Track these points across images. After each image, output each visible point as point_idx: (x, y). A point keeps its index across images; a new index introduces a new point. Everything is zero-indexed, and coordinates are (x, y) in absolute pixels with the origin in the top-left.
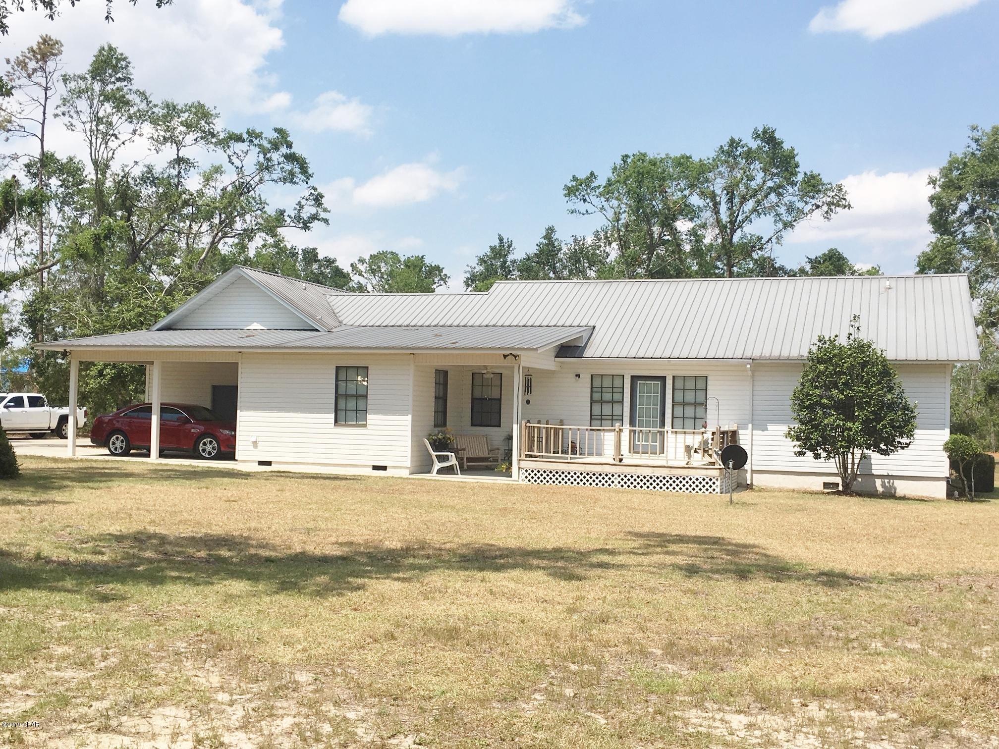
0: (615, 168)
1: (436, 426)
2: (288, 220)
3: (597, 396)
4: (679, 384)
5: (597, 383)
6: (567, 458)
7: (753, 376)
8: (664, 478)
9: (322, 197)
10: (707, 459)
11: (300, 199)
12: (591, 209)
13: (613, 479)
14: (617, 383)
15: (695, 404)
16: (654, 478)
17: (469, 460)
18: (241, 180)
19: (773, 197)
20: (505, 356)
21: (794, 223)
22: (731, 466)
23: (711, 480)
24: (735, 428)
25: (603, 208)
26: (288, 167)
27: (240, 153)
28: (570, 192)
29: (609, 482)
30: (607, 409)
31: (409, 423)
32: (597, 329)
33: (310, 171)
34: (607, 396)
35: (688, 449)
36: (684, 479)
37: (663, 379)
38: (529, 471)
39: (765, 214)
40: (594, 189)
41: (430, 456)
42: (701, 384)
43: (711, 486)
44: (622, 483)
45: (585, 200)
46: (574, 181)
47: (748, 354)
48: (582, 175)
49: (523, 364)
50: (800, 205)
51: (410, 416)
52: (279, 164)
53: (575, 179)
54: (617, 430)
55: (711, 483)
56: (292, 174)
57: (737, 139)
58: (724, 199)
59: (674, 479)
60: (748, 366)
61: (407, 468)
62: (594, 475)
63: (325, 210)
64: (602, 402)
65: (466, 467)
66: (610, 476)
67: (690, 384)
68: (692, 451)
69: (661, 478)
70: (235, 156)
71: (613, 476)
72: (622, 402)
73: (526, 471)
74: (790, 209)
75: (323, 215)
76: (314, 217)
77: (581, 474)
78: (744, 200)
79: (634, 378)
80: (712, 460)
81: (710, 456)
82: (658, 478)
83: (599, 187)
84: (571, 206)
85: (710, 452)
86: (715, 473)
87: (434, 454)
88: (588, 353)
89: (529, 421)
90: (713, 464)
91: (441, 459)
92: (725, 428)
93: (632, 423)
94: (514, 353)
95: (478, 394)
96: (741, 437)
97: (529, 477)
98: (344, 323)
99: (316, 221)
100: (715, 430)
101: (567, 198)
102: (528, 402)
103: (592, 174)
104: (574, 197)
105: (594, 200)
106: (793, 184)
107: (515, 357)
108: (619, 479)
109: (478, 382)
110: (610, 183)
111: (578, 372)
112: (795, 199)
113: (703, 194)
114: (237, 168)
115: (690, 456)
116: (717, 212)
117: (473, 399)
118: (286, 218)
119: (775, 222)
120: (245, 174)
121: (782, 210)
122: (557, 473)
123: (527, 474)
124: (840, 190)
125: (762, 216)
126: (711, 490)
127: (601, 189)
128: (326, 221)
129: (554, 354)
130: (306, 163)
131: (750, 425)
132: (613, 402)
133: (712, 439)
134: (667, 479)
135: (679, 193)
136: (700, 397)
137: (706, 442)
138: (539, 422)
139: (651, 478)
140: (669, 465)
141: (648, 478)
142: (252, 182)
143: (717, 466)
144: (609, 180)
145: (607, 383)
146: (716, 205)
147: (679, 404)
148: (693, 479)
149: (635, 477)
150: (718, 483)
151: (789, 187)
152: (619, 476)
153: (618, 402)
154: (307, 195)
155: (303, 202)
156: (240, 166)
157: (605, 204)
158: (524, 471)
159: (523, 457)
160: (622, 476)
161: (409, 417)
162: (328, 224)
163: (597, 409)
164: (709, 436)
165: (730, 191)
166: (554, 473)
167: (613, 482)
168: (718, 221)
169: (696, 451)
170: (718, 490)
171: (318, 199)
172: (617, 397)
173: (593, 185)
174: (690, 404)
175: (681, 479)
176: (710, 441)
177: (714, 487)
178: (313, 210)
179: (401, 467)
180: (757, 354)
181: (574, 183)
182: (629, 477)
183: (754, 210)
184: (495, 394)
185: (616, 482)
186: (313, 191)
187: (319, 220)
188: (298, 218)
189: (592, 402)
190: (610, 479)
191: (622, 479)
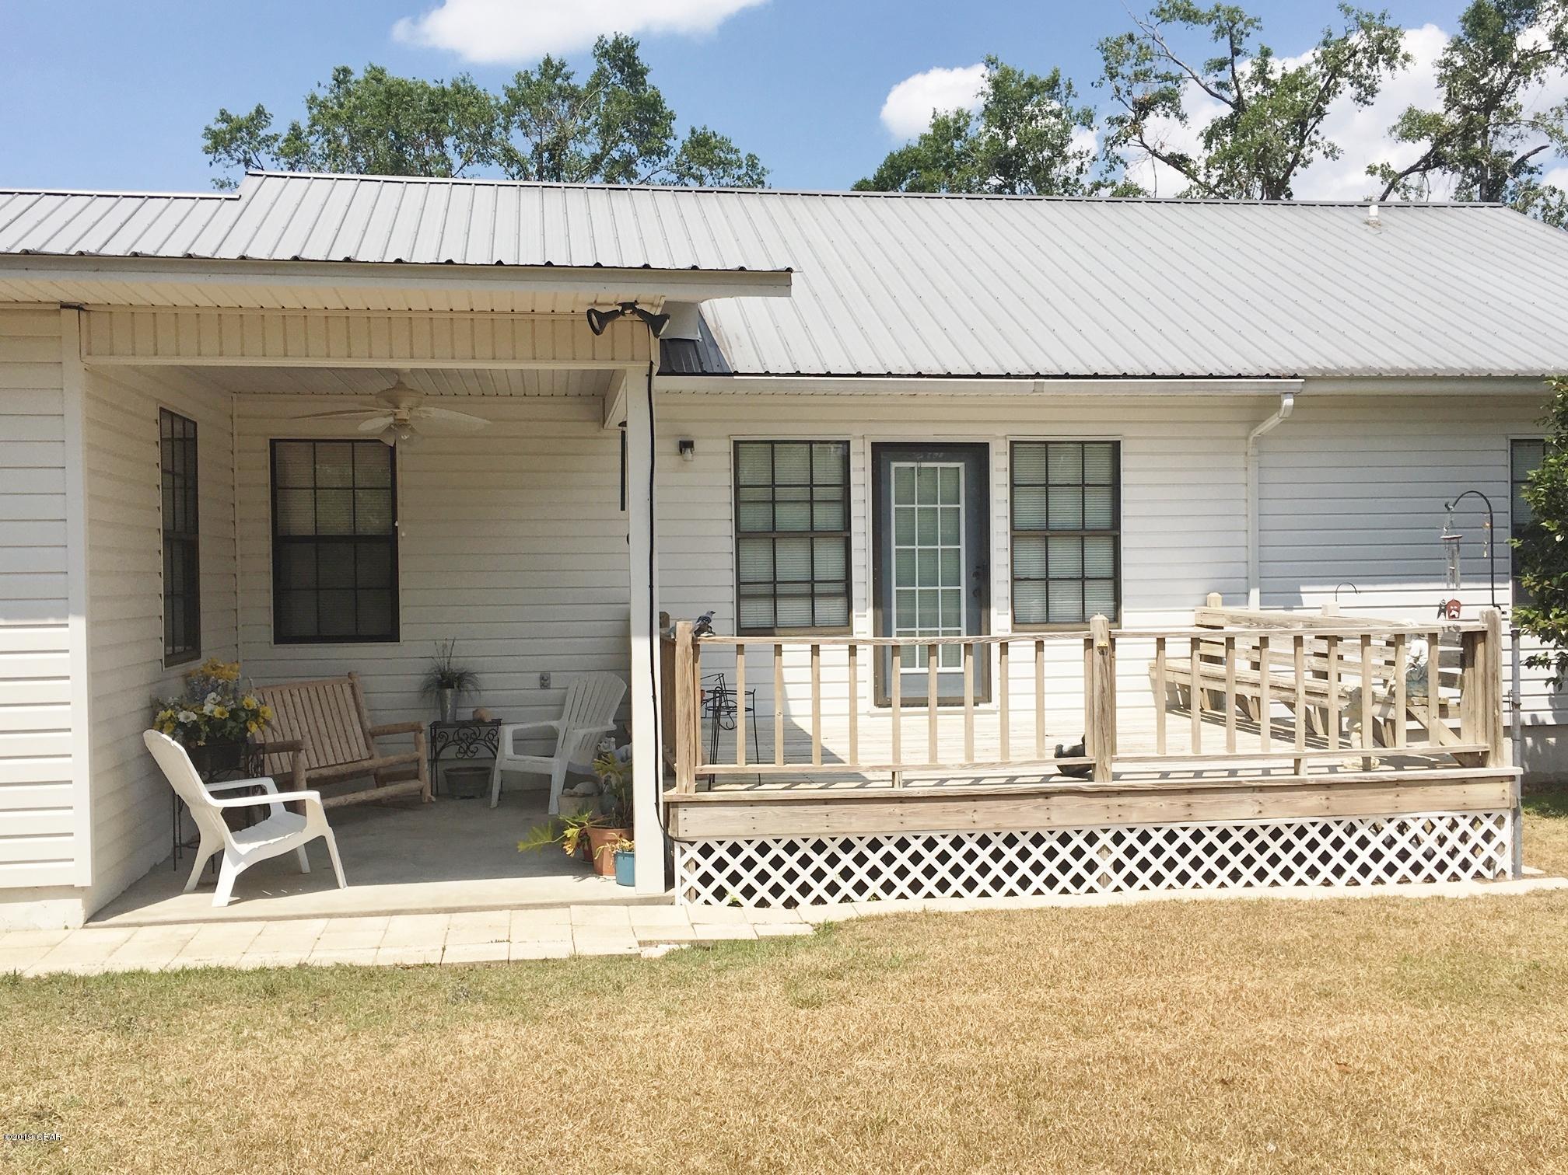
0: (315, 99)
1: (170, 660)
3: (755, 517)
4: (1031, 469)
5: (755, 470)
7: (1258, 440)
13: (1091, 853)
14: (827, 469)
15: (1082, 534)
20: (602, 319)
23: (1478, 824)
28: (218, 142)
29: (1078, 867)
30: (792, 561)
31: (79, 659)
34: (791, 516)
37: (977, 454)
38: (720, 852)
40: (264, 140)
42: (1101, 468)
43: (1478, 850)
44: (1131, 865)
45: (248, 163)
46: (223, 121)
48: (241, 111)
51: (78, 626)
53: (225, 117)
55: (1477, 837)
57: (556, 62)
60: (1288, 400)
61: (69, 891)
64: (773, 535)
66: (1078, 841)
67: (1064, 469)
71: (1091, 839)
72: (843, 535)
73: (706, 851)
79: (882, 452)
83: (275, 138)
84: (219, 172)
87: (213, 802)
90: (1477, 758)
95: (296, 522)
97: (721, 879)
101: (210, 157)
103: (259, 111)
104: (224, 156)
108: (1118, 852)
109: (298, 471)
110: (296, 133)
111: (691, 431)
117: (283, 542)
123: (707, 865)
126: (1477, 863)
127: (280, 144)
131: (1255, 594)
132: (811, 535)
136: (1097, 513)
143: (1493, 768)
144: (297, 125)
145: (791, 467)
148: (1413, 829)
150: (1499, 834)
152: (1118, 839)
153: (827, 534)
158: (693, 853)
159: (684, 790)
160: (1131, 839)
161: (74, 633)
163: (759, 561)
167: (1091, 866)
170: (1504, 862)
172: (827, 517)
173: (262, 133)
174: (1064, 533)
177: (1489, 850)
179: (38, 893)
181: (224, 126)
182: (1159, 838)
184: (372, 522)
185: (1105, 866)
189: (742, 536)
190: (1078, 853)
191: (1131, 852)
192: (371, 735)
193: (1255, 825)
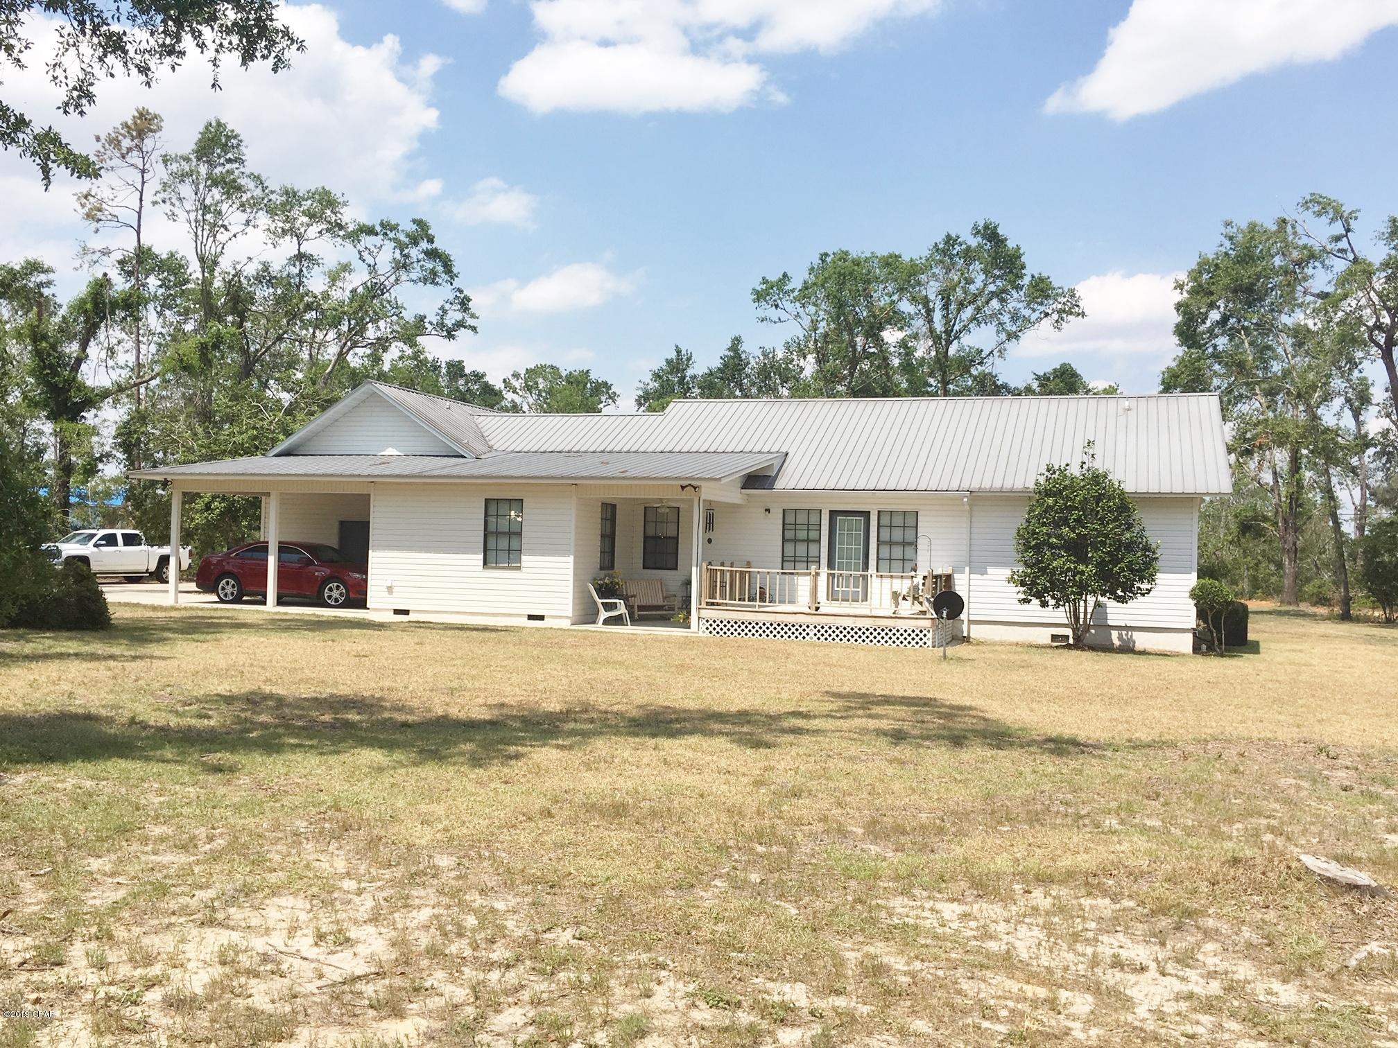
0: (812, 269)
1: (602, 569)
2: (430, 327)
3: (790, 535)
4: (885, 520)
5: (790, 519)
6: (755, 606)
7: (971, 510)
8: (867, 630)
9: (469, 300)
10: (918, 607)
11: (442, 303)
12: (784, 316)
13: (808, 630)
14: (814, 519)
15: (904, 544)
16: (856, 630)
17: (641, 608)
18: (374, 281)
19: (995, 303)
20: (683, 487)
21: (1020, 334)
22: (944, 615)
23: (921, 631)
24: (949, 572)
25: (797, 315)
26: (429, 265)
27: (372, 248)
28: (759, 296)
29: (804, 634)
30: (801, 549)
31: (571, 565)
32: (790, 456)
33: (455, 270)
34: (802, 535)
35: (895, 595)
36: (890, 630)
37: (867, 514)
38: (711, 622)
39: (986, 323)
40: (787, 293)
41: (595, 603)
42: (910, 521)
43: (921, 639)
44: (819, 635)
45: (777, 306)
46: (764, 283)
47: (965, 486)
48: (774, 277)
49: (703, 497)
50: (1027, 312)
51: (572, 557)
52: (419, 261)
53: (765, 281)
54: (813, 573)
55: (921, 635)
56: (434, 273)
57: (954, 236)
58: (938, 305)
59: (879, 630)
60: (966, 500)
61: (568, 617)
62: (786, 625)
63: (473, 316)
64: (795, 541)
65: (636, 616)
66: (804, 627)
67: (898, 521)
68: (900, 598)
69: (864, 630)
70: (367, 252)
71: (808, 627)
72: (819, 541)
74: (1015, 317)
75: (470, 322)
76: (460, 324)
77: (771, 625)
78: (961, 306)
79: (833, 514)
80: (924, 609)
81: (921, 603)
82: (860, 629)
83: (793, 291)
85: (921, 599)
86: (927, 623)
87: (599, 601)
88: (780, 484)
89: (710, 564)
90: (924, 613)
91: (608, 607)
92: (938, 571)
93: (831, 565)
94: (693, 483)
95: (651, 532)
96: (957, 582)
97: (711, 629)
98: (495, 448)
99: (462, 329)
100: (926, 574)
101: (756, 304)
102: (710, 541)
103: (785, 275)
104: (764, 303)
105: (788, 305)
106: (1018, 288)
107: (695, 488)
108: (815, 631)
109: (651, 516)
110: (806, 287)
111: (769, 506)
112: (1021, 305)
113: (914, 299)
114: (369, 266)
115: (897, 604)
116: (930, 320)
117: (645, 538)
118: (427, 325)
119: (998, 332)
120: (379, 273)
121: (1006, 318)
122: (743, 623)
123: (708, 625)
124: (1073, 296)
125: (983, 325)
126: (921, 643)
127: (796, 293)
128: (474, 329)
129: (740, 485)
130: (450, 261)
131: (967, 569)
132: (808, 541)
133: (924, 584)
134: (871, 630)
135: (887, 298)
136: (910, 536)
137: (916, 588)
138: (722, 565)
139: (852, 629)
140: (873, 614)
141: (848, 629)
142: (387, 283)
143: (928, 616)
144: (805, 282)
145: (802, 518)
146: (929, 311)
147: (885, 543)
148: (902, 631)
149: (834, 628)
150: (930, 635)
151: (1014, 292)
152: (815, 627)
153: (813, 541)
154: (451, 299)
155: (447, 306)
156: (373, 263)
157: (801, 310)
158: (704, 621)
159: (704, 605)
160: (819, 628)
161: (571, 559)
162: (476, 332)
163: (790, 549)
164: (919, 580)
165: (946, 296)
166: (739, 623)
167: (808, 634)
168: (932, 331)
169: (904, 599)
170: (929, 643)
171: (464, 303)
172: (813, 535)
173: (786, 288)
174: (898, 543)
175: (887, 631)
176: (921, 587)
177: (925, 639)
178: (458, 316)
179: (561, 617)
180: (975, 485)
181: (764, 287)
182: (826, 628)
183: (974, 318)
184: (672, 533)
185: (812, 634)
186: (458, 295)
187: (465, 327)
188: (441, 325)
189: (784, 540)
190: (804, 630)
191: (819, 631)
192: (665, 598)
193: (853, 626)
